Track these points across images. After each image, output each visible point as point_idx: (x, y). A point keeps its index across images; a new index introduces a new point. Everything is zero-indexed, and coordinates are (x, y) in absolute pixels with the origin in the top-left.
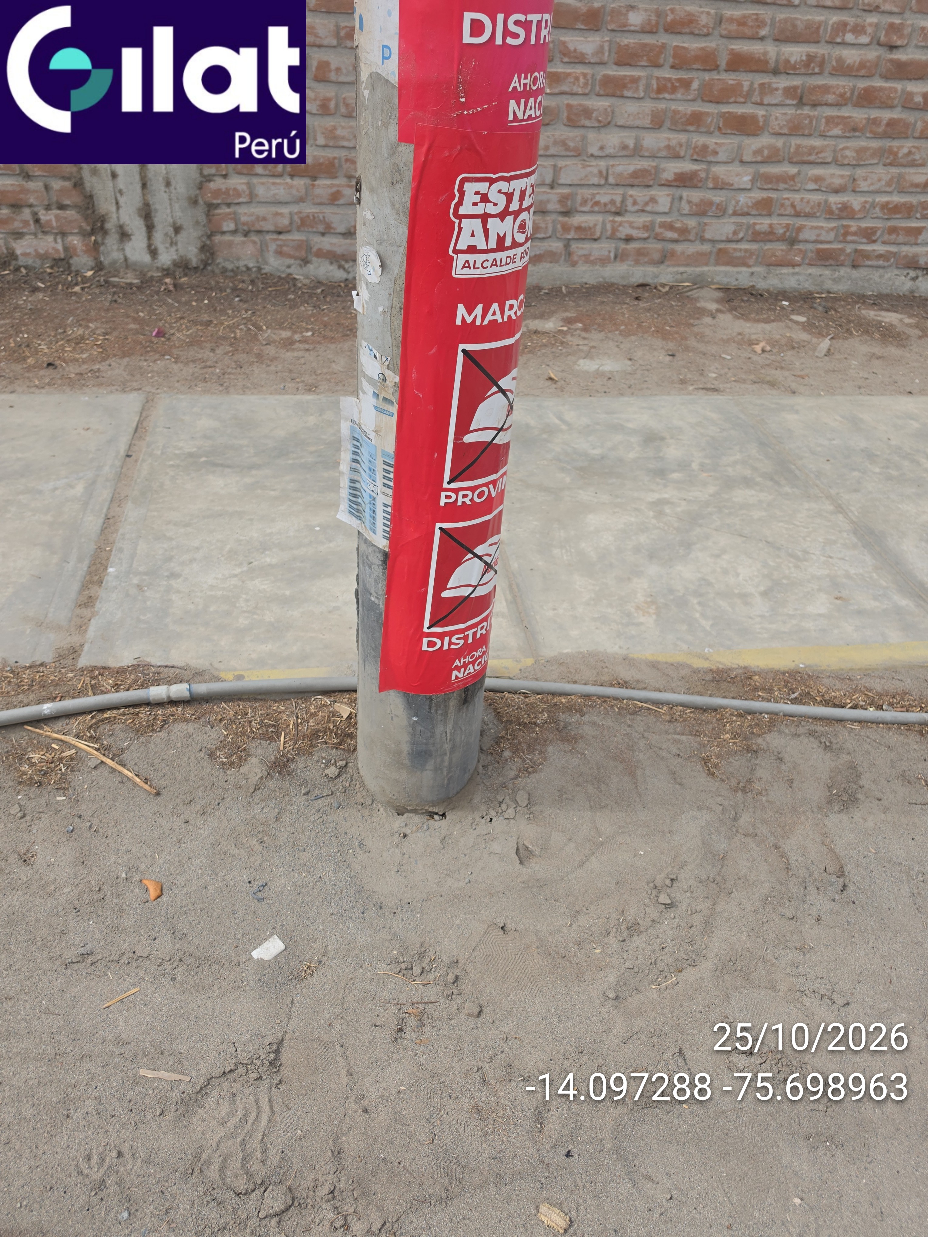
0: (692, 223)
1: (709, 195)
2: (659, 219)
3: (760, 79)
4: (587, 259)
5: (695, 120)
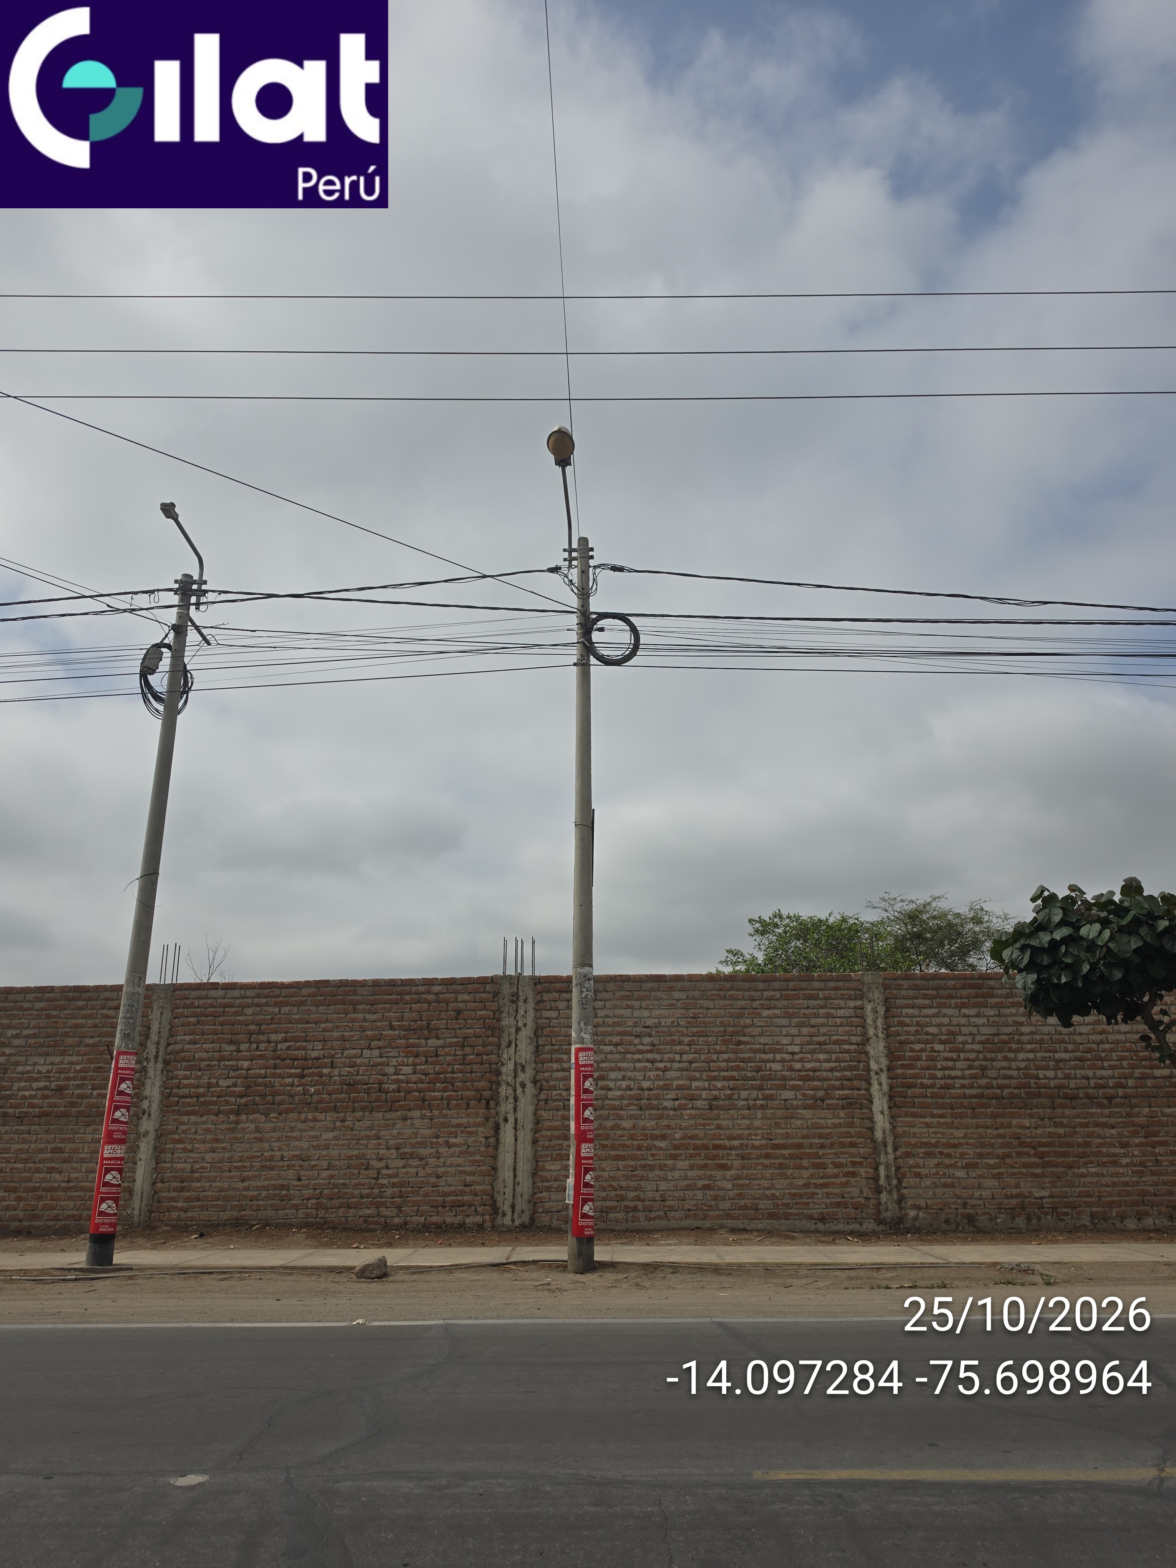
0: (713, 1203)
1: (717, 1192)
2: (700, 1202)
3: (725, 1152)
4: (674, 1218)
5: (705, 1166)
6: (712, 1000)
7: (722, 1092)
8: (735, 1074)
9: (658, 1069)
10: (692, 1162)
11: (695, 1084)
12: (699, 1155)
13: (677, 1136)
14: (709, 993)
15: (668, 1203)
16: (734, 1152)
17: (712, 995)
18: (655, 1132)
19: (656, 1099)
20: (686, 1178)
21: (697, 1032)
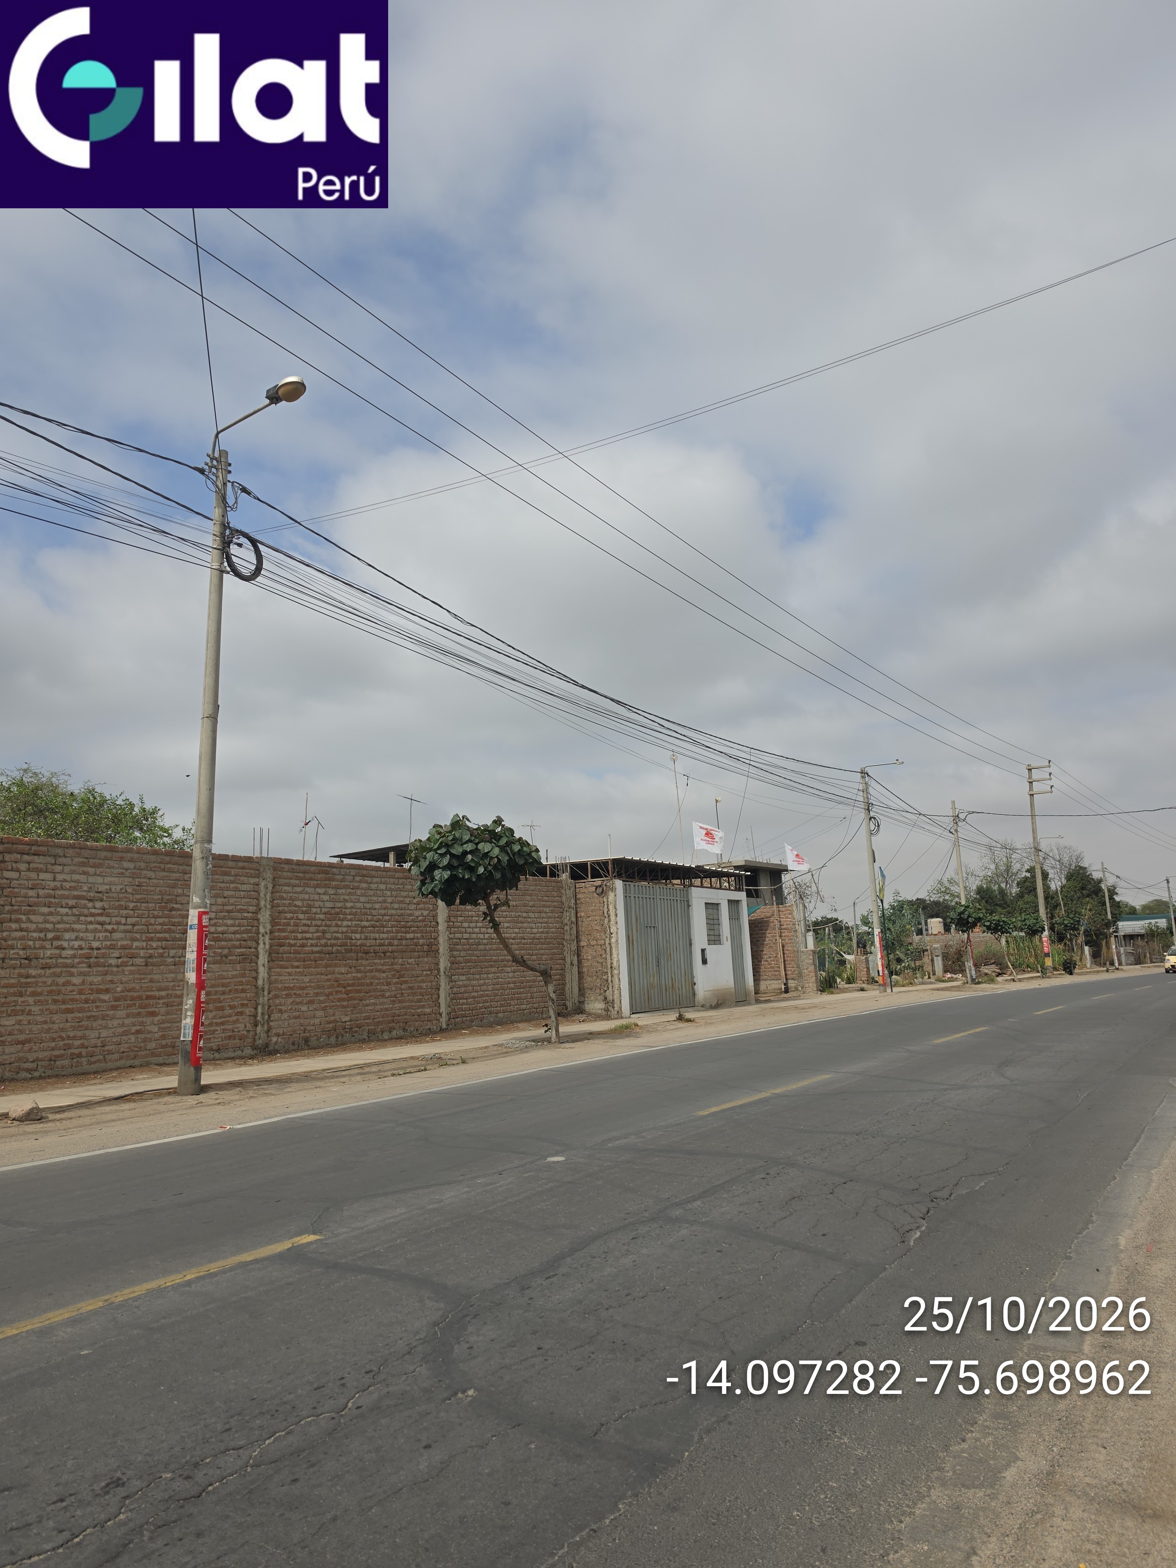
0: (142, 1045)
1: (146, 1035)
2: (132, 1045)
3: (155, 1001)
4: (111, 1060)
5: (139, 1014)
6: (154, 871)
7: (156, 951)
8: (167, 935)
9: (106, 931)
10: (129, 1011)
11: (135, 944)
12: (135, 1005)
13: (119, 989)
14: (152, 865)
15: (107, 1048)
16: (161, 1001)
17: (155, 867)
18: (100, 987)
19: (103, 957)
20: (123, 1025)
21: (141, 899)
